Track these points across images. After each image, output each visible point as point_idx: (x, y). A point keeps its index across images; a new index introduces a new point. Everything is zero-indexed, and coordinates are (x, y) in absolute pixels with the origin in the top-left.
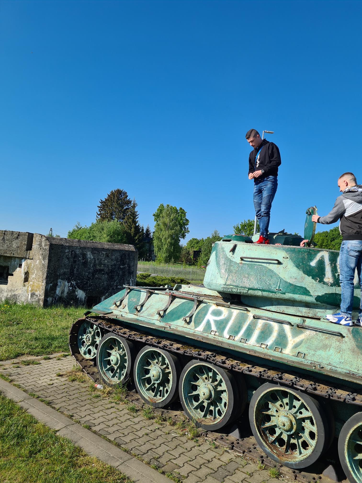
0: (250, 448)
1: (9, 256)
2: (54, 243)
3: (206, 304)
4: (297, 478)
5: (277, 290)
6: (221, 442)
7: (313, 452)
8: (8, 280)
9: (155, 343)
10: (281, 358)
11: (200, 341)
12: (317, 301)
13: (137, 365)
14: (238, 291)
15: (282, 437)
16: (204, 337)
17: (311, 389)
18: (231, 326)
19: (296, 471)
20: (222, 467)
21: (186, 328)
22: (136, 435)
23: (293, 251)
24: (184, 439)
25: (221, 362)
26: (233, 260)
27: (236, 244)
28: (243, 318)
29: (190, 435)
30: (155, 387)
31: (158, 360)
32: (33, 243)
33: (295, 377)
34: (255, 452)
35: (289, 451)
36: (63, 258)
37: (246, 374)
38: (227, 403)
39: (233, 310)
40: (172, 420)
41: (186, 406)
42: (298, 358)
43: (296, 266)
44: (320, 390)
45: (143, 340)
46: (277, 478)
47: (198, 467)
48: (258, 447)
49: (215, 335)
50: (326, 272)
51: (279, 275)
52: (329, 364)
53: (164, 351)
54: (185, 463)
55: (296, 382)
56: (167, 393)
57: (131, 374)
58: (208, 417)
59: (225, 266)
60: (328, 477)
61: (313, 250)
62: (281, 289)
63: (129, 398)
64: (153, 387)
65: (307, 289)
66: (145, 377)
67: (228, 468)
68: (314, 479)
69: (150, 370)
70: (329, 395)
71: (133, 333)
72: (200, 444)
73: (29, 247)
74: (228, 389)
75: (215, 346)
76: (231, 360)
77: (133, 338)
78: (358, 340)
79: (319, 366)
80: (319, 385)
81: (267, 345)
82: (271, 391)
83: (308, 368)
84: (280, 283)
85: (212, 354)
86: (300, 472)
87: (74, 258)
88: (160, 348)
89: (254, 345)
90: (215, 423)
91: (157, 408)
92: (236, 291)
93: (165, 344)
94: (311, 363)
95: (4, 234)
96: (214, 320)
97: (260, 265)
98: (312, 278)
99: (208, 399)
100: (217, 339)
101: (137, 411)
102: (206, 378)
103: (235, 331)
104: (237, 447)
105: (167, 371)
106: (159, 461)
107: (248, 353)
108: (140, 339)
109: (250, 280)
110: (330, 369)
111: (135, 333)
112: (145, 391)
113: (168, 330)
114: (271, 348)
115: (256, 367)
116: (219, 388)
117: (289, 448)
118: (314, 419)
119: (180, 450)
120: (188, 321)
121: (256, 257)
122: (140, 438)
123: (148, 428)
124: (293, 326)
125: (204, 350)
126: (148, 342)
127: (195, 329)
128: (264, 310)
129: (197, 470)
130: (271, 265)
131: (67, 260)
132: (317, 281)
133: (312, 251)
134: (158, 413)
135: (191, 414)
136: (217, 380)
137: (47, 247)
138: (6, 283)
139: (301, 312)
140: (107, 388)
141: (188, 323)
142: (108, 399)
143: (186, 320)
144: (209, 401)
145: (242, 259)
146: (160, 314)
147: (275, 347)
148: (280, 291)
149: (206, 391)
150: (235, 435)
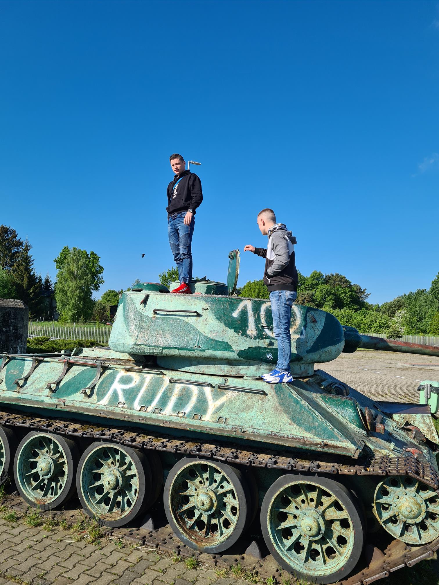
0: (165, 539)
3: (113, 371)
4: (217, 564)
5: (195, 347)
6: (129, 538)
7: (234, 530)
9: (44, 426)
10: (200, 426)
11: (103, 418)
12: (239, 357)
13: (19, 459)
14: (151, 352)
15: (202, 519)
16: (109, 412)
17: (232, 458)
18: (144, 394)
19: (217, 556)
20: (129, 569)
21: (86, 402)
22: (15, 551)
23: (213, 301)
24: (82, 544)
25: (129, 440)
26: (144, 314)
27: (148, 294)
28: (158, 383)
29: (90, 537)
30: (44, 484)
31: (49, 448)
33: (216, 446)
34: (170, 543)
35: (209, 533)
37: (160, 451)
38: (138, 490)
39: (146, 375)
40: (67, 522)
41: (86, 501)
42: (219, 424)
43: (217, 318)
44: (242, 457)
45: (27, 425)
46: (195, 568)
47: (98, 575)
48: (174, 536)
49: (123, 407)
50: (249, 323)
51: (198, 329)
52: (252, 427)
53: (56, 436)
54: (80, 574)
55: (216, 452)
56: (60, 489)
57: (10, 472)
58: (114, 510)
59: (135, 321)
60: (251, 555)
61: (236, 299)
62: (200, 345)
63: (8, 504)
64: (42, 484)
65: (228, 344)
66: (30, 473)
67: (136, 569)
68: (236, 560)
69: (38, 462)
70: (251, 462)
71: (14, 416)
72: (103, 546)
74: (138, 473)
75: (122, 421)
76: (142, 436)
77: (12, 423)
78: (280, 397)
79: (240, 430)
80: (241, 453)
81: (185, 413)
82: (189, 466)
83: (228, 435)
84: (199, 339)
85: (119, 432)
86: (221, 556)
88: (51, 432)
89: (170, 415)
90: (123, 516)
91: (47, 510)
92: (148, 351)
93: (58, 426)
94: (232, 428)
96: (122, 389)
97: (176, 319)
98: (235, 331)
99: (113, 489)
100: (126, 413)
101: (18, 519)
102: (112, 463)
103: (148, 400)
104: (149, 542)
105: (61, 460)
106: (45, 579)
107: (162, 425)
108: (23, 423)
109: (165, 337)
110: (252, 432)
111: (16, 416)
112: (30, 491)
113: (62, 408)
114: (189, 416)
115: (172, 440)
116: (129, 473)
117: (210, 531)
118: (235, 492)
119: (75, 559)
120: (89, 393)
121: (172, 309)
122: (20, 553)
123: (32, 538)
124: (214, 387)
125: (110, 428)
126: (34, 426)
127: (98, 403)
128: (182, 372)
129: (97, 580)
130: (189, 318)
132: (240, 334)
133: (234, 300)
134: (48, 518)
135: (92, 511)
136: (125, 464)
139: (223, 371)
141: (89, 397)
143: (87, 392)
144: (116, 491)
145: (156, 312)
146: (50, 388)
147: (194, 415)
148: (199, 348)
149: (111, 479)
150: (148, 527)
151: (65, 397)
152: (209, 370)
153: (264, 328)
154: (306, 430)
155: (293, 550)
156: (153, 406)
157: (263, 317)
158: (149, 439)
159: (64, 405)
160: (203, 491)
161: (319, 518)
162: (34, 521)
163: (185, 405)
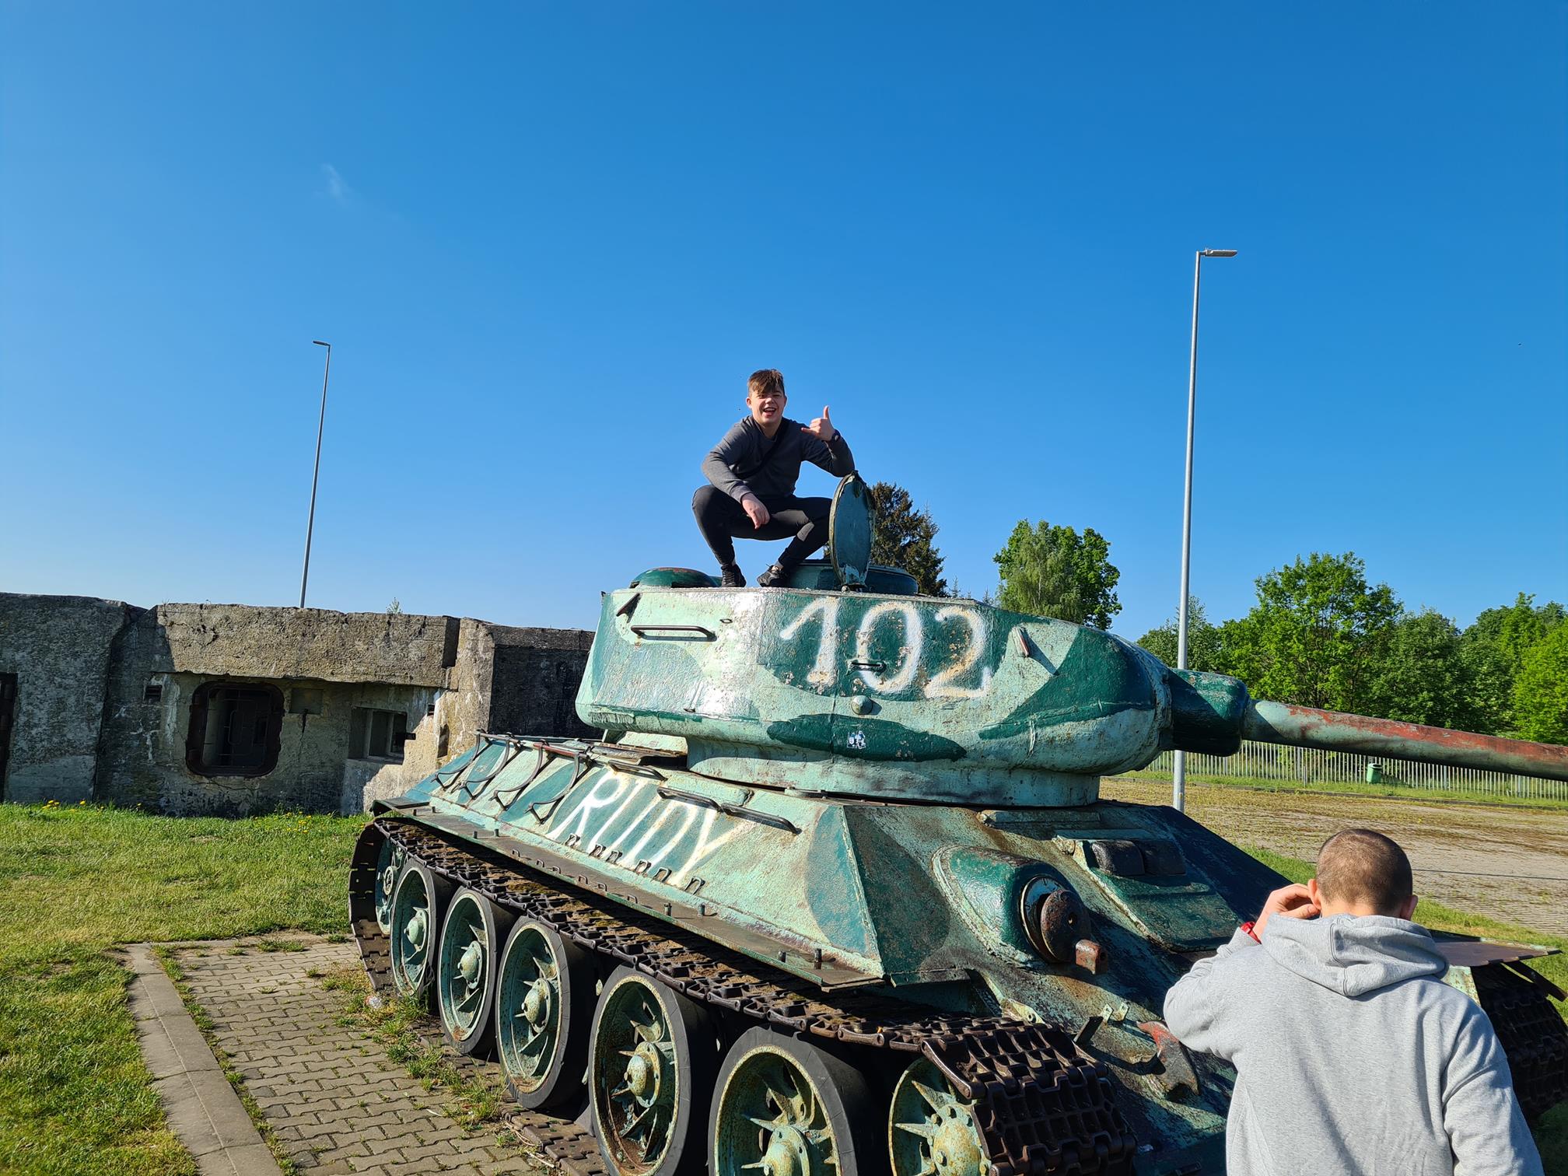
0: (590, 1153)
1: (400, 686)
2: (506, 642)
3: (600, 769)
5: (686, 710)
7: (668, 1151)
8: (402, 752)
12: (772, 738)
13: (443, 941)
17: (667, 973)
18: (615, 820)
21: (533, 833)
22: (336, 1105)
26: (624, 637)
27: (641, 591)
32: (460, 644)
36: (534, 686)
39: (638, 780)
41: (501, 1043)
42: (687, 895)
50: (818, 655)
51: (703, 669)
52: (733, 906)
61: (797, 596)
62: (694, 707)
65: (754, 706)
70: (687, 985)
73: (450, 658)
74: (562, 991)
76: (591, 913)
78: (819, 838)
80: (710, 966)
81: (649, 865)
82: (621, 986)
84: (695, 693)
87: (564, 685)
88: (474, 889)
89: (628, 867)
90: (539, 1085)
93: (490, 878)
95: (389, 623)
96: (591, 808)
97: (671, 647)
98: (776, 674)
99: (538, 1024)
100: (570, 858)
101: (407, 1059)
103: (613, 834)
104: (554, 1147)
106: (317, 1157)
108: (448, 867)
110: (727, 918)
112: (454, 1012)
114: (652, 873)
119: (403, 1142)
120: (542, 815)
121: (671, 623)
122: (338, 1110)
123: (387, 1093)
124: (720, 810)
127: (545, 835)
130: (694, 643)
131: (545, 692)
132: (787, 681)
135: (506, 1066)
137: (490, 656)
138: (399, 759)
140: (392, 1007)
141: (542, 821)
142: (368, 1032)
143: (537, 811)
144: (542, 1029)
145: (638, 631)
146: (498, 800)
147: (661, 870)
148: (692, 714)
149: (531, 1000)
150: (583, 1123)
151: (514, 819)
152: (727, 771)
153: (860, 669)
154: (820, 923)
156: (614, 846)
157: (866, 639)
158: (591, 920)
159: (498, 835)
160: (642, 1048)
161: (801, 1151)
162: (423, 1066)
163: (659, 848)
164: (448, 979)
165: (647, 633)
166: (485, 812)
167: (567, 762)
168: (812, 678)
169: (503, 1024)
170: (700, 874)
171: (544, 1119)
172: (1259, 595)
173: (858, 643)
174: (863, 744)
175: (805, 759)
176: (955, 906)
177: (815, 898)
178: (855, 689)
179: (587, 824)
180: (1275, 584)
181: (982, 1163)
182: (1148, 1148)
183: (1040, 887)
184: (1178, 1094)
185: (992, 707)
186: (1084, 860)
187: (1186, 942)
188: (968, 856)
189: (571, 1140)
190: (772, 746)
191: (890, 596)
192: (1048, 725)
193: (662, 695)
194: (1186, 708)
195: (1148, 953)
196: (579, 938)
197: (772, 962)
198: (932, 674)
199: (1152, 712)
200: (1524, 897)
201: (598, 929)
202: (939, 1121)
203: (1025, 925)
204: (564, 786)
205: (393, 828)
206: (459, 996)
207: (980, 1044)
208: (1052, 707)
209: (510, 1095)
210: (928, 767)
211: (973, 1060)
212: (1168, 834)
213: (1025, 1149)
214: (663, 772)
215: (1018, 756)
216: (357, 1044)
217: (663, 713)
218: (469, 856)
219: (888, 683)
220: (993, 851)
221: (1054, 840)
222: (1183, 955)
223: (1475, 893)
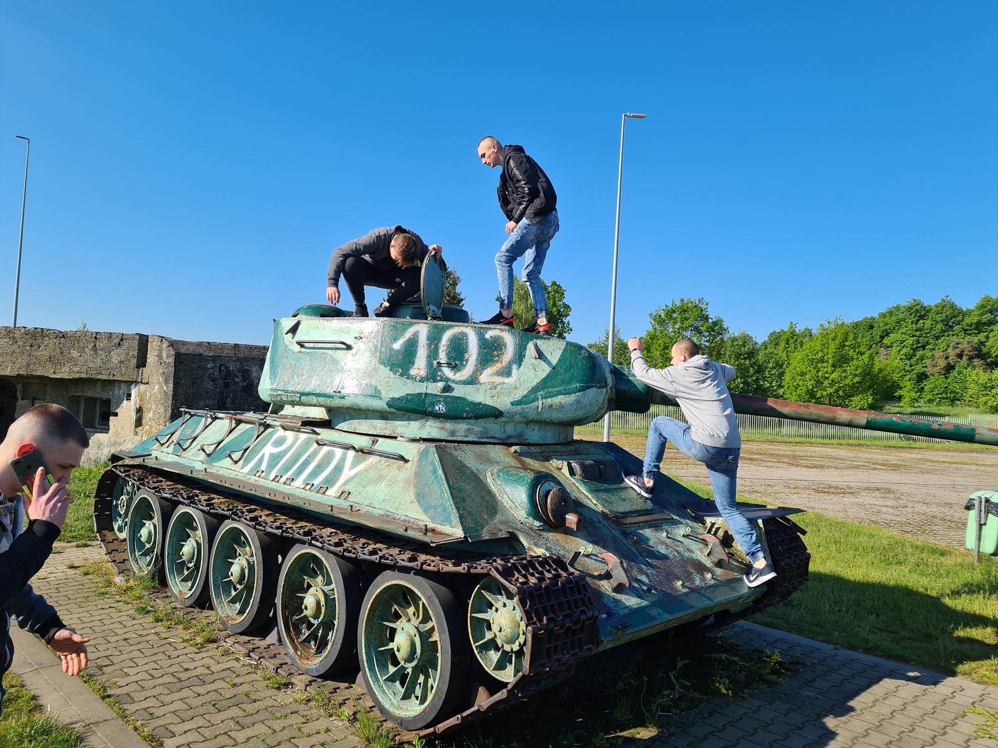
1: (105, 381)
2: (183, 350)
4: (308, 688)
5: (334, 392)
6: (238, 646)
7: (332, 646)
8: (109, 426)
12: (389, 407)
14: (289, 400)
17: (330, 545)
18: (288, 459)
19: (318, 680)
20: (199, 676)
21: (229, 469)
22: (107, 640)
23: (374, 326)
24: (183, 645)
26: (291, 348)
27: (300, 319)
28: (307, 445)
32: (149, 352)
34: (279, 658)
36: (204, 380)
37: (269, 533)
39: (300, 435)
41: (215, 601)
42: (339, 501)
50: (416, 358)
51: (344, 367)
53: (197, 511)
54: (142, 671)
57: (161, 555)
62: (340, 390)
63: (154, 595)
65: (377, 388)
66: (182, 560)
68: (337, 689)
70: (344, 550)
73: (142, 362)
78: (421, 464)
81: (313, 485)
82: (298, 556)
84: (340, 381)
89: (299, 487)
92: (286, 399)
95: (96, 338)
96: (270, 453)
97: (323, 353)
98: (391, 370)
101: (148, 612)
103: (287, 468)
104: (256, 653)
110: (366, 511)
112: (178, 582)
114: (315, 489)
119: (157, 657)
120: (236, 458)
121: (322, 339)
122: (109, 643)
123: (139, 632)
124: (357, 451)
127: (239, 471)
129: (152, 679)
130: (337, 351)
131: (211, 383)
132: (398, 373)
135: (219, 610)
137: (171, 360)
138: (106, 430)
139: (376, 428)
140: (132, 583)
141: (236, 462)
142: (118, 598)
143: (232, 456)
144: (243, 586)
145: (301, 344)
146: (204, 450)
147: (321, 487)
148: (338, 394)
149: (235, 570)
150: (272, 638)
151: (216, 462)
152: (360, 428)
153: (442, 366)
154: (424, 511)
155: (398, 683)
156: (288, 475)
157: (444, 349)
158: (275, 520)
159: (206, 472)
160: (312, 590)
161: (415, 636)
162: (161, 615)
163: (318, 475)
164: (172, 563)
165: (306, 345)
166: (194, 458)
167: (249, 426)
168: (413, 372)
169: (215, 586)
170: (347, 488)
171: (246, 638)
172: (651, 323)
173: (440, 351)
174: (444, 410)
175: (409, 420)
176: (500, 498)
177: (420, 497)
178: (439, 378)
179: (268, 463)
180: (660, 316)
181: (521, 629)
182: (604, 616)
183: (547, 486)
184: (619, 588)
185: (518, 388)
186: (568, 472)
187: (621, 513)
188: (505, 470)
189: (265, 648)
190: (389, 412)
191: (458, 324)
192: (549, 397)
193: (318, 383)
194: (623, 387)
195: (602, 520)
196: (269, 530)
197: (400, 533)
198: (483, 369)
199: (605, 389)
200: (787, 490)
201: (281, 524)
202: (497, 610)
203: (539, 507)
204: (248, 441)
205: (125, 471)
206: (180, 572)
207: (520, 567)
208: (551, 387)
209: (222, 627)
210: (482, 422)
211: (517, 575)
212: (611, 457)
213: (545, 618)
214: (316, 429)
215: (532, 415)
216: (112, 605)
217: (319, 394)
218: (182, 487)
219: (458, 374)
220: (520, 468)
221: (551, 462)
222: (620, 520)
223: (762, 489)
